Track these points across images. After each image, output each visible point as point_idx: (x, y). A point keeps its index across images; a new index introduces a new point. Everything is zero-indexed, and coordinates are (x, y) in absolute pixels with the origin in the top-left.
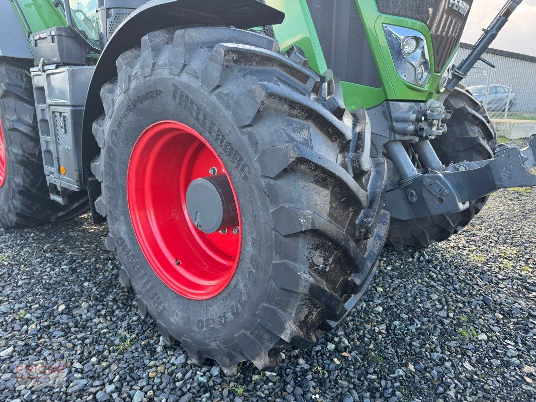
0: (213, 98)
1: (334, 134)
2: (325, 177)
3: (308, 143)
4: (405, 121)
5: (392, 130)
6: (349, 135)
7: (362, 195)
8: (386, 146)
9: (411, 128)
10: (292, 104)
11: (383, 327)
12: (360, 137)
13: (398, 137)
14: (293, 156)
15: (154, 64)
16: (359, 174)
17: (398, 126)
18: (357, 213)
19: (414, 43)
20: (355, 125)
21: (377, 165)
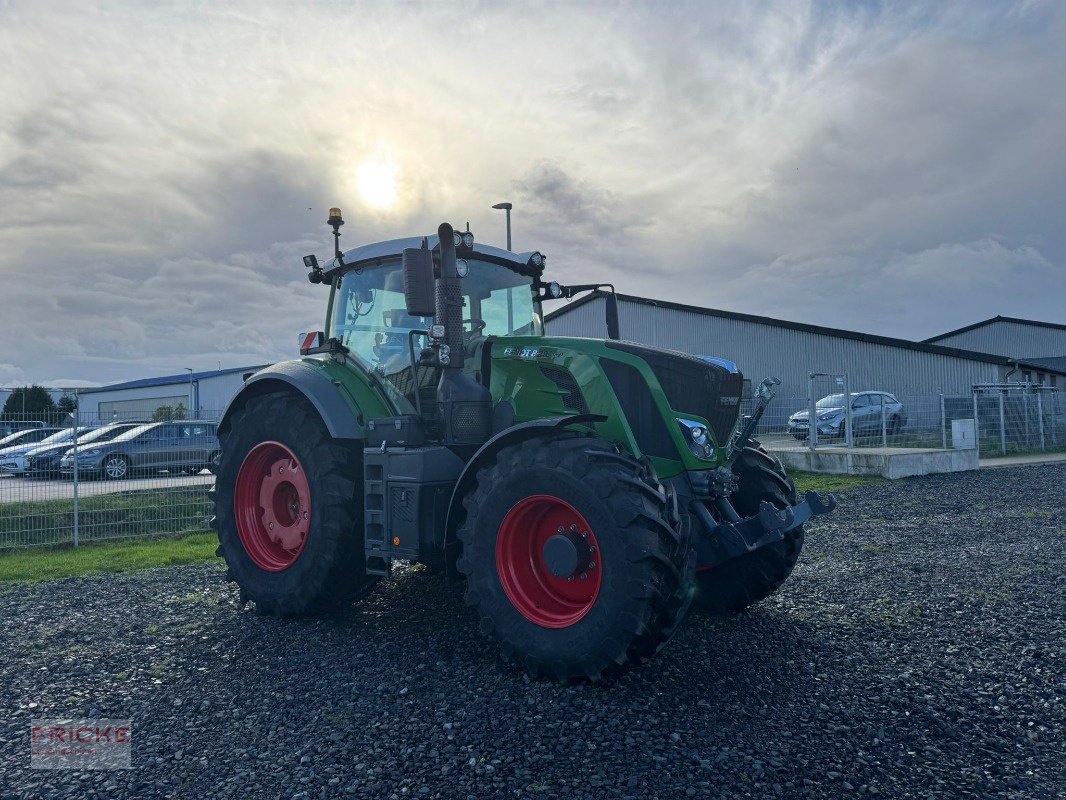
0: (582, 481)
1: (655, 500)
2: (653, 525)
3: (642, 506)
4: (702, 485)
5: (693, 491)
6: (664, 499)
7: (677, 536)
8: (690, 504)
9: (706, 490)
10: (631, 484)
11: (707, 660)
12: (670, 500)
13: (698, 497)
14: (636, 514)
15: (534, 460)
16: (673, 524)
17: (696, 489)
18: (674, 549)
19: (700, 431)
20: (666, 491)
21: (684, 519)
